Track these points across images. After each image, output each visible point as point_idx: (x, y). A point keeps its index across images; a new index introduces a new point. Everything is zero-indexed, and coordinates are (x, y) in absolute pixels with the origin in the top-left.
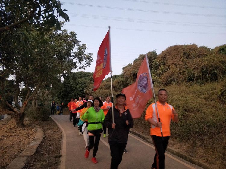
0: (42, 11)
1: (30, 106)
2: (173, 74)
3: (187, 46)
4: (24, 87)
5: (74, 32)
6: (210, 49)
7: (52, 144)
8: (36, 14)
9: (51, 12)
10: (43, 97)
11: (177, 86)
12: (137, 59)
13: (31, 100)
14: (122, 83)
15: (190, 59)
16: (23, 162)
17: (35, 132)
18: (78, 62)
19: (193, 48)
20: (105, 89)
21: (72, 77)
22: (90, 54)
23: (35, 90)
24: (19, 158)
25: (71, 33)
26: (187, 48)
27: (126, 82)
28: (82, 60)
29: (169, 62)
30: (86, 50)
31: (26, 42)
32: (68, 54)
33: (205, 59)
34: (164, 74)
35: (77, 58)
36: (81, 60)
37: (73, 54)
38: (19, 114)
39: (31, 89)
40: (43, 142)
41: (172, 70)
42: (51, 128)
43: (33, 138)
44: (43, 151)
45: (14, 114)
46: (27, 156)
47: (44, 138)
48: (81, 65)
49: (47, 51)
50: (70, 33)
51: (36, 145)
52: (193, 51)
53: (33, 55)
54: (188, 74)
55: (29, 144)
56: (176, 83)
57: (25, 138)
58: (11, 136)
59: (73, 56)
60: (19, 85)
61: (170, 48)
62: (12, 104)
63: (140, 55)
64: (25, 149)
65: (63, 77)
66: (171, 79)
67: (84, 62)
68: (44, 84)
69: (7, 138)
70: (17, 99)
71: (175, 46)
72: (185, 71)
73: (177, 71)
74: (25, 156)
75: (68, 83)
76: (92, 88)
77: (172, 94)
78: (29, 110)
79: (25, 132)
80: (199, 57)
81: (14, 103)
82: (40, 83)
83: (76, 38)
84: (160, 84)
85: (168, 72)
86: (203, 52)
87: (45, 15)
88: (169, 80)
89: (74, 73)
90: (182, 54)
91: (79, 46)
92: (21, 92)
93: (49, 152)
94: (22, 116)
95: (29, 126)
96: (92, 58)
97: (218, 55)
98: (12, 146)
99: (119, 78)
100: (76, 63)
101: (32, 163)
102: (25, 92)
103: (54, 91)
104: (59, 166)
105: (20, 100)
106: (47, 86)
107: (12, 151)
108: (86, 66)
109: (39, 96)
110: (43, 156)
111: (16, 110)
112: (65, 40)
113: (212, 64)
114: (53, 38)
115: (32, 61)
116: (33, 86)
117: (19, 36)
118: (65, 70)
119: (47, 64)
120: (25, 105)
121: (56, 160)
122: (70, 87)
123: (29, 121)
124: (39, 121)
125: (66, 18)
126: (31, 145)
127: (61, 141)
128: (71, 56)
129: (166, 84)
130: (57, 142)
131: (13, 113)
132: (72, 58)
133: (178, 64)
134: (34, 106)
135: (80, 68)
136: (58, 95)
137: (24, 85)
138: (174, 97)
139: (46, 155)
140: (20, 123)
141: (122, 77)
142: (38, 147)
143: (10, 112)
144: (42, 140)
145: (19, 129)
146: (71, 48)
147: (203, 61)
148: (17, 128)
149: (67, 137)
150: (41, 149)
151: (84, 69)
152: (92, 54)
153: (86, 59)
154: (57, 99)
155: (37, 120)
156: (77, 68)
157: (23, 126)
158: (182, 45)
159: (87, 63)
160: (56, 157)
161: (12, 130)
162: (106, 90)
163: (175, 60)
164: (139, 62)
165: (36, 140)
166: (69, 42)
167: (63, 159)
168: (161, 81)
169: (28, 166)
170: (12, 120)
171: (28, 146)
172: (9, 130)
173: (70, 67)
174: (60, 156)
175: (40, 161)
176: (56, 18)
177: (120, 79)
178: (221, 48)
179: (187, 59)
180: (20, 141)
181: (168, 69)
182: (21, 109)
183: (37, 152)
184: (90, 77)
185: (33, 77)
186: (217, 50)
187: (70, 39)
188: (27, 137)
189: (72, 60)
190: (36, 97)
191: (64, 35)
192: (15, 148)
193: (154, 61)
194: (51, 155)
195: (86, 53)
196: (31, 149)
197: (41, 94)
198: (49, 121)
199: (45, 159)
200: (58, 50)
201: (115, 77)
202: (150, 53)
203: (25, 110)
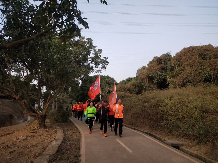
0: (65, 20)
1: (51, 109)
2: (189, 76)
3: (203, 47)
4: (45, 91)
5: (90, 39)
7: (72, 144)
8: (59, 24)
9: (72, 21)
10: (63, 100)
11: (193, 88)
12: (151, 61)
13: (52, 103)
14: (136, 85)
15: (206, 59)
16: (46, 160)
17: (56, 132)
18: (94, 66)
19: (209, 48)
21: (88, 81)
22: (105, 58)
23: (55, 93)
24: (42, 156)
25: (88, 39)
26: (203, 48)
27: (141, 84)
28: (99, 64)
29: (184, 63)
30: (102, 54)
31: (49, 49)
32: (85, 59)
34: (180, 75)
35: (93, 63)
36: (97, 64)
37: (90, 59)
38: (42, 116)
39: (52, 93)
40: (64, 142)
41: (188, 71)
42: (70, 129)
43: (54, 138)
44: (63, 150)
45: (37, 116)
46: (49, 155)
47: (64, 138)
48: (97, 69)
49: (67, 57)
50: (86, 40)
51: (57, 144)
52: (209, 52)
53: (54, 61)
54: (205, 75)
55: (51, 144)
56: (192, 84)
57: (47, 138)
58: (34, 136)
59: (90, 61)
60: (41, 88)
61: (185, 49)
62: (35, 107)
63: (154, 57)
64: (48, 148)
65: (81, 81)
66: (187, 80)
67: (100, 66)
68: (63, 87)
69: (31, 138)
70: (40, 102)
71: (190, 48)
72: (201, 72)
73: (193, 72)
74: (48, 155)
75: (85, 87)
76: (107, 91)
77: (188, 95)
78: (50, 113)
79: (47, 132)
80: (215, 58)
81: (36, 105)
82: (60, 86)
83: (92, 44)
85: (184, 73)
87: (67, 24)
88: (185, 81)
89: (91, 76)
90: (197, 55)
91: (95, 51)
92: (43, 95)
93: (69, 151)
94: (44, 117)
95: (51, 127)
96: (108, 62)
98: (36, 145)
99: (133, 81)
100: (92, 67)
101: (54, 161)
102: (47, 95)
103: (73, 94)
105: (42, 103)
106: (66, 90)
107: (36, 150)
108: (102, 69)
109: (59, 99)
110: (64, 155)
111: (38, 112)
112: (82, 46)
114: (71, 45)
115: (54, 66)
116: (53, 90)
117: (43, 43)
118: (83, 73)
119: (67, 69)
120: (46, 107)
121: (76, 159)
122: (87, 90)
123: (49, 122)
124: (59, 122)
126: (53, 144)
127: (80, 141)
128: (88, 61)
129: (181, 85)
130: (76, 143)
131: (36, 114)
132: (89, 62)
133: (193, 65)
134: (54, 109)
135: (96, 72)
136: (76, 98)
137: (45, 89)
138: (191, 98)
139: (66, 154)
140: (43, 124)
141: (136, 80)
142: (59, 146)
143: (33, 114)
144: (63, 140)
145: (42, 129)
146: (88, 53)
148: (40, 128)
149: (85, 137)
150: (62, 148)
151: (100, 72)
152: (107, 58)
153: (102, 63)
154: (75, 102)
155: (57, 121)
156: (94, 72)
157: (45, 127)
158: (197, 46)
159: (103, 67)
160: (76, 156)
161: (35, 131)
162: (121, 93)
163: (191, 61)
164: (153, 65)
165: (57, 140)
166: (86, 48)
167: (83, 158)
168: (176, 82)
170: (35, 121)
171: (50, 145)
172: (32, 130)
173: (87, 71)
174: (80, 156)
176: (77, 26)
177: (135, 81)
179: (203, 60)
180: (42, 141)
181: (183, 70)
182: (43, 111)
183: (58, 151)
184: (106, 80)
185: (53, 81)
187: (87, 45)
188: (49, 137)
189: (89, 65)
190: (56, 100)
191: (81, 42)
192: (39, 147)
193: (169, 63)
194: (72, 154)
195: (102, 57)
196: (53, 148)
197: (61, 97)
198: (68, 122)
199: (66, 158)
200: (76, 56)
201: (129, 80)
202: (164, 55)
203: (46, 112)
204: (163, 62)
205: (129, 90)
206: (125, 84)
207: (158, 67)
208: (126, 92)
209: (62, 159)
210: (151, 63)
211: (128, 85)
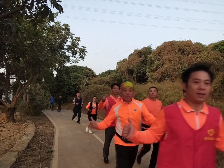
0: (35, 1)
1: (21, 100)
2: (168, 71)
3: (182, 42)
4: (15, 80)
5: (67, 25)
6: (205, 45)
7: (44, 139)
8: (28, 5)
9: (44, 3)
10: (35, 91)
11: (171, 82)
12: (131, 54)
13: (22, 94)
14: (116, 78)
15: (185, 55)
16: (15, 157)
17: (26, 127)
18: (71, 55)
19: (188, 44)
20: (99, 84)
21: (65, 71)
22: (83, 47)
23: (26, 84)
24: (9, 153)
25: (65, 25)
26: (182, 44)
27: (121, 77)
28: (76, 54)
29: (164, 58)
30: (80, 43)
31: (17, 33)
32: (61, 47)
33: (200, 55)
34: (159, 70)
35: (70, 52)
36: (74, 53)
37: (66, 48)
38: (10, 109)
39: (23, 83)
40: (35, 137)
41: (167, 66)
42: (43, 123)
43: (24, 133)
44: (34, 146)
46: (18, 151)
47: (36, 133)
48: (74, 59)
49: (40, 43)
50: (63, 26)
51: (28, 140)
52: (188, 47)
53: (24, 47)
54: (182, 70)
55: (20, 139)
56: (170, 79)
57: (16, 133)
58: (1, 131)
59: (67, 49)
60: (10, 78)
61: (165, 43)
62: (3, 98)
63: (135, 50)
64: (16, 144)
65: (56, 71)
66: (165, 75)
67: (78, 56)
68: (36, 78)
70: (8, 93)
71: (170, 42)
72: (179, 67)
73: (172, 67)
74: (16, 151)
75: (61, 78)
76: (85, 83)
77: (166, 90)
78: (20, 105)
79: (16, 127)
80: (193, 54)
81: (4, 97)
82: (32, 76)
83: (69, 30)
84: (154, 80)
85: (162, 68)
86: (198, 48)
87: (38, 6)
88: (163, 76)
89: (67, 67)
90: (177, 50)
91: (72, 39)
92: (12, 85)
93: (41, 147)
94: (12, 111)
95: (21, 121)
96: (86, 52)
97: (212, 52)
98: (3, 141)
99: (113, 73)
100: (69, 56)
101: (24, 158)
102: (16, 85)
103: (46, 86)
104: (51, 161)
105: (10, 94)
106: (39, 80)
107: (2, 146)
108: (79, 59)
109: (31, 90)
110: (35, 151)
111: (6, 104)
112: (58, 32)
113: (206, 61)
114: (45, 30)
115: (24, 54)
116: (24, 80)
117: (10, 26)
118: (58, 63)
119: (39, 57)
120: (16, 99)
121: (48, 155)
122: (63, 81)
123: (19, 115)
124: (30, 116)
125: (60, 9)
126: (23, 139)
127: (53, 136)
128: (65, 49)
129: (160, 80)
130: (49, 138)
131: (3, 107)
132: (66, 51)
133: (172, 60)
134: (25, 100)
135: (73, 62)
136: (50, 90)
137: (15, 79)
138: (168, 93)
139: (38, 150)
140: (11, 118)
141: (116, 73)
142: (30, 142)
144: (34, 135)
145: (10, 123)
146: (65, 41)
147: (197, 58)
148: (8, 122)
149: (59, 132)
150: (33, 144)
151: (78, 62)
152: (86, 47)
153: (79, 53)
154: (49, 94)
155: (28, 114)
156: (70, 62)
157: (14, 121)
158: (177, 41)
159: (81, 57)
160: (49, 152)
161: (3, 125)
162: (100, 86)
163: (170, 56)
164: (133, 57)
165: (27, 135)
166: (62, 35)
167: (56, 154)
168: (155, 77)
169: (19, 161)
170: (2, 114)
171: (19, 141)
173: (63, 60)
174: (52, 151)
175: (31, 155)
176: (49, 9)
177: (114, 74)
178: (215, 44)
179: (181, 56)
180: (10, 136)
181: (162, 65)
182: (12, 103)
183: (28, 147)
184: (84, 71)
185: (24, 70)
186: (212, 46)
188: (18, 132)
189: (65, 54)
190: (27, 91)
191: (57, 27)
192: (6, 143)
193: (149, 57)
194: (43, 150)
195: (80, 46)
196: (23, 144)
197: (33, 88)
198: (41, 116)
199: (37, 154)
200: (51, 43)
201: (109, 72)
202: (145, 48)
203: (15, 104)
204: (143, 55)
205: (108, 83)
206: (105, 76)
207: (138, 60)
208: (105, 85)
209: (33, 156)
210: (131, 55)
211: (108, 78)
